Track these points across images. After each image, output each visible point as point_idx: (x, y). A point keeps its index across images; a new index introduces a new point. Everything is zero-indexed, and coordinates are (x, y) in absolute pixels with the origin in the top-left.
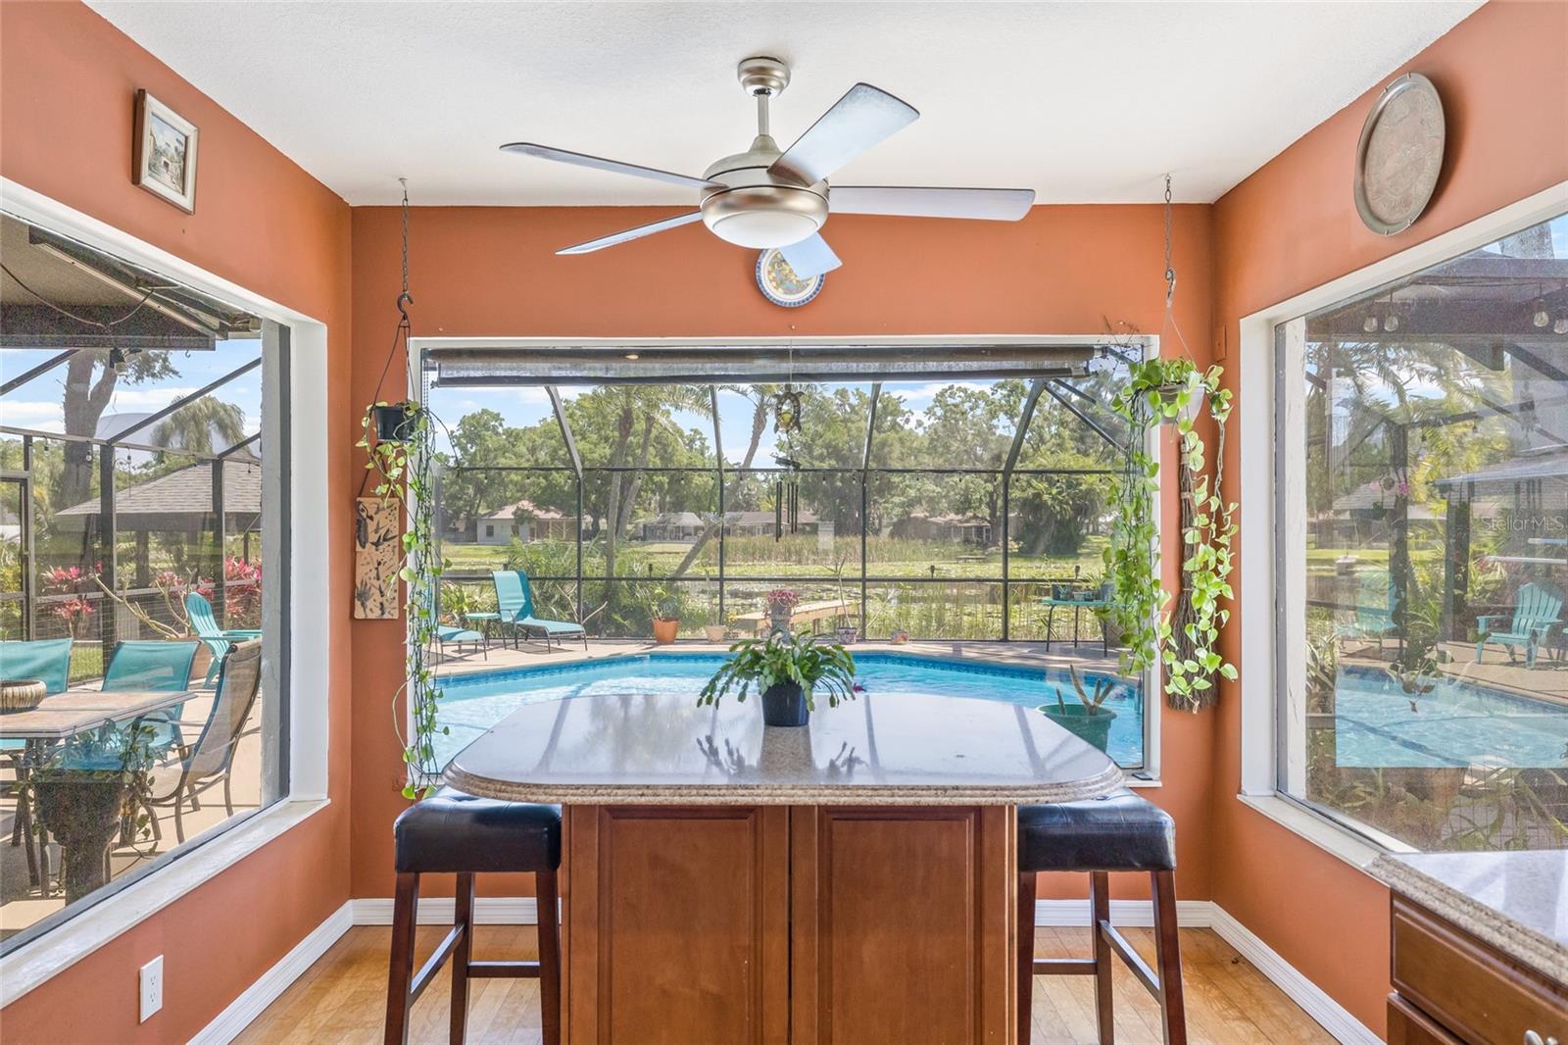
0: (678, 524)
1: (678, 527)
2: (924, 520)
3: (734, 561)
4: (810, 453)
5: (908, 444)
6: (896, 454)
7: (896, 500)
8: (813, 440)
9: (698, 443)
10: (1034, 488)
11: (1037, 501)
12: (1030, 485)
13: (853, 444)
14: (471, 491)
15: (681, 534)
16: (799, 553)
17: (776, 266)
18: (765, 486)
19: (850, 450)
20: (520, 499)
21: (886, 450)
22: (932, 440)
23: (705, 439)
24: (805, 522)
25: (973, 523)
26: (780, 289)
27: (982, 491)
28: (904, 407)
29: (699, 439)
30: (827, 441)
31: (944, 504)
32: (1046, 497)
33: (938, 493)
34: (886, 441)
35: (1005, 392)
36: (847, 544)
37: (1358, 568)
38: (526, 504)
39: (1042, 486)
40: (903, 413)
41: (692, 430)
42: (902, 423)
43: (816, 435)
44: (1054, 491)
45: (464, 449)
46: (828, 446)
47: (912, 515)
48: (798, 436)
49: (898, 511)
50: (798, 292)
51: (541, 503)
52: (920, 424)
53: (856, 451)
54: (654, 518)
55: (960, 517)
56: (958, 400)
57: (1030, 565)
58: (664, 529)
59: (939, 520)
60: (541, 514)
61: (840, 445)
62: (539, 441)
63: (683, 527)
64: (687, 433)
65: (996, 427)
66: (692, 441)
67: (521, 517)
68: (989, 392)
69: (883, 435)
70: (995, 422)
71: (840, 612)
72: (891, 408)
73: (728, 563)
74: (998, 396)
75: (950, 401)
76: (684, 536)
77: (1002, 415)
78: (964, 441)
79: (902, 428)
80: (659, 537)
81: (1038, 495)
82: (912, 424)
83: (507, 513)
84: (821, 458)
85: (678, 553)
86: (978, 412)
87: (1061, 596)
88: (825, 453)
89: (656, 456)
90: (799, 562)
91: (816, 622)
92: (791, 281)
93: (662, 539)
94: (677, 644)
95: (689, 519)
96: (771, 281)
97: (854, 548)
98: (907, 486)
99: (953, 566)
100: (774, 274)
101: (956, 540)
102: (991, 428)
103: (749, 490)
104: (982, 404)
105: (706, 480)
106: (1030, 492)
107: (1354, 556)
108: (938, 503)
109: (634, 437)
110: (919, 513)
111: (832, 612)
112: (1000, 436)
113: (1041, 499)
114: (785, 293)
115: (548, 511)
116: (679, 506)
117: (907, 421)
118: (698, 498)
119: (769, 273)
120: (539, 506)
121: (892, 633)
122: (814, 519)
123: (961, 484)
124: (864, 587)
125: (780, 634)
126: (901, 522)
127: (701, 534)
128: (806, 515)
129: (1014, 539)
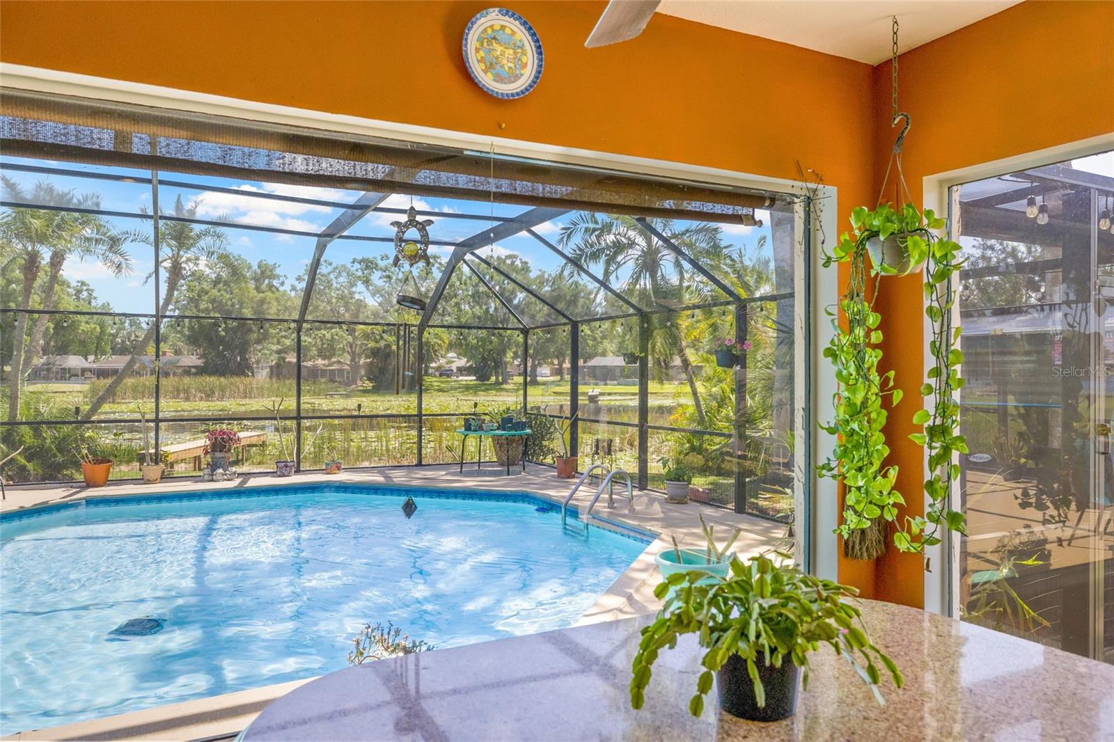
0: (63, 366)
1: (64, 369)
3: (123, 399)
5: (283, 303)
8: (199, 296)
9: (85, 293)
10: (386, 340)
11: (388, 351)
12: (382, 338)
13: (235, 301)
15: (68, 375)
16: (187, 391)
17: (485, 44)
19: (233, 305)
21: (265, 307)
23: (92, 290)
24: (191, 365)
25: (335, 368)
26: (489, 74)
27: (345, 342)
28: (278, 271)
29: (86, 290)
30: (212, 297)
31: (313, 352)
32: (394, 347)
33: (309, 343)
34: (265, 299)
35: (362, 266)
36: (231, 384)
37: (601, 398)
39: (392, 339)
40: (278, 277)
41: (78, 282)
42: (278, 285)
43: (202, 292)
46: (213, 301)
47: (287, 360)
48: (185, 292)
49: (275, 356)
50: (511, 82)
52: (294, 288)
53: (237, 306)
54: (38, 361)
55: (326, 362)
56: (325, 271)
57: (382, 399)
58: (49, 370)
61: (224, 301)
63: (69, 369)
64: (74, 284)
65: (354, 293)
66: (79, 292)
68: (349, 265)
69: (261, 294)
70: (354, 289)
72: (268, 273)
73: (118, 401)
76: (70, 377)
77: (359, 283)
78: (329, 302)
79: (278, 290)
80: (44, 378)
81: (388, 346)
82: (287, 287)
85: (65, 392)
86: (341, 280)
87: (473, 428)
88: (211, 308)
89: (40, 303)
90: (187, 399)
92: (502, 67)
93: (47, 379)
94: (109, 485)
95: (74, 361)
96: (478, 61)
97: (238, 387)
98: (283, 337)
99: (323, 401)
100: (482, 53)
101: (323, 380)
102: (352, 293)
103: (137, 337)
104: (344, 274)
105: (93, 326)
106: (382, 344)
107: (597, 390)
108: (309, 351)
109: (17, 286)
110: (291, 357)
112: (358, 300)
113: (391, 349)
114: (495, 80)
116: (63, 350)
117: (282, 284)
118: (83, 343)
119: (477, 50)
121: (327, 464)
122: (200, 362)
123: (328, 336)
124: (299, 425)
125: (221, 471)
126: (278, 365)
127: (88, 374)
128: (191, 359)
129: (369, 379)
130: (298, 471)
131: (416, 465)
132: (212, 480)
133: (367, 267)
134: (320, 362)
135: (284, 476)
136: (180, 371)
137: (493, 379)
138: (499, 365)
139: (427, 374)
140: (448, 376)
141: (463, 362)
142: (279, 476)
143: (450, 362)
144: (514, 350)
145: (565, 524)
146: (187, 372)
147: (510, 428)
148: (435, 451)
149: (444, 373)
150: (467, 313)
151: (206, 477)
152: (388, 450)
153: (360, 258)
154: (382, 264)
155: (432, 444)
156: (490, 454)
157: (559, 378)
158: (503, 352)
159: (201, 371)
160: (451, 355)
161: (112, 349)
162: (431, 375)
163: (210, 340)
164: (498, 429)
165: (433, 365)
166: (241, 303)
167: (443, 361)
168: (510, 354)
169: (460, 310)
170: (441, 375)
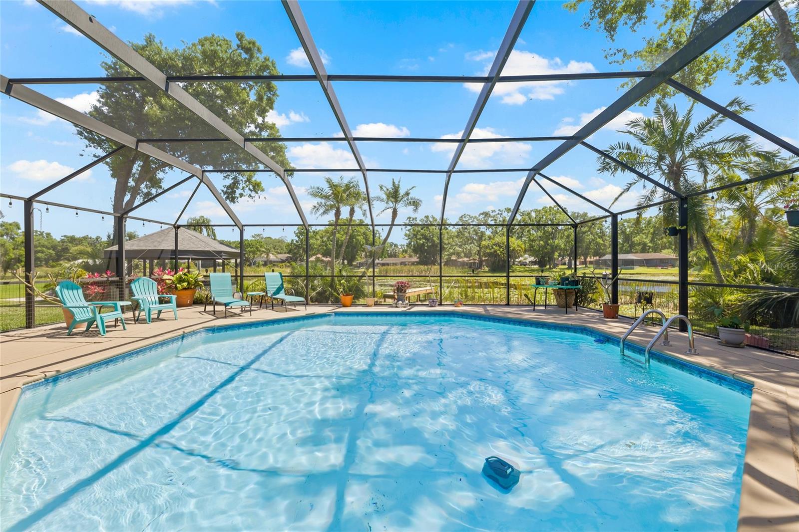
2: (456, 260)
4: (416, 237)
6: (446, 238)
7: (446, 253)
11: (495, 253)
12: (493, 248)
14: (301, 251)
18: (401, 250)
19: (430, 236)
20: (317, 254)
22: (458, 233)
25: (472, 261)
27: (476, 250)
30: (422, 233)
31: (463, 255)
32: (498, 252)
33: (461, 251)
35: (483, 216)
38: (319, 256)
39: (497, 248)
43: (418, 231)
44: (501, 250)
45: (299, 237)
47: (451, 258)
49: (446, 257)
51: (324, 255)
54: (363, 260)
55: (468, 259)
56: (467, 219)
59: (460, 260)
60: (324, 259)
62: (324, 234)
67: (318, 260)
68: (478, 216)
71: (428, 292)
74: (481, 218)
75: (464, 219)
78: (469, 233)
81: (495, 251)
83: (313, 259)
84: (420, 239)
87: (541, 283)
91: (419, 296)
98: (450, 249)
101: (466, 267)
102: (479, 228)
103: (396, 250)
104: (476, 220)
106: (493, 250)
108: (460, 254)
110: (454, 258)
111: (425, 292)
112: (482, 231)
115: (327, 257)
120: (323, 256)
121: (455, 302)
122: (418, 260)
123: (469, 248)
124: (441, 280)
125: (401, 302)
126: (447, 261)
127: (379, 265)
128: (415, 259)
129: (487, 267)
130: (440, 305)
131: (506, 305)
132: (397, 307)
133: (486, 216)
134: (466, 259)
135: (432, 306)
136: (410, 264)
137: (548, 267)
138: (551, 259)
139: (514, 264)
140: (525, 265)
141: (532, 259)
142: (430, 307)
143: (526, 259)
144: (559, 252)
145: (623, 355)
146: (413, 264)
147: (567, 285)
148: (518, 299)
149: (523, 264)
150: (533, 234)
151: (394, 305)
152: (494, 298)
153: (482, 212)
154: (492, 214)
155: (516, 296)
156: (553, 300)
157: (584, 266)
158: (553, 253)
159: (418, 263)
160: (526, 256)
161: (388, 255)
162: (516, 265)
163: (421, 251)
164: (558, 284)
165: (517, 260)
166: (433, 235)
167: (521, 259)
168: (557, 254)
169: (530, 234)
170: (521, 265)
